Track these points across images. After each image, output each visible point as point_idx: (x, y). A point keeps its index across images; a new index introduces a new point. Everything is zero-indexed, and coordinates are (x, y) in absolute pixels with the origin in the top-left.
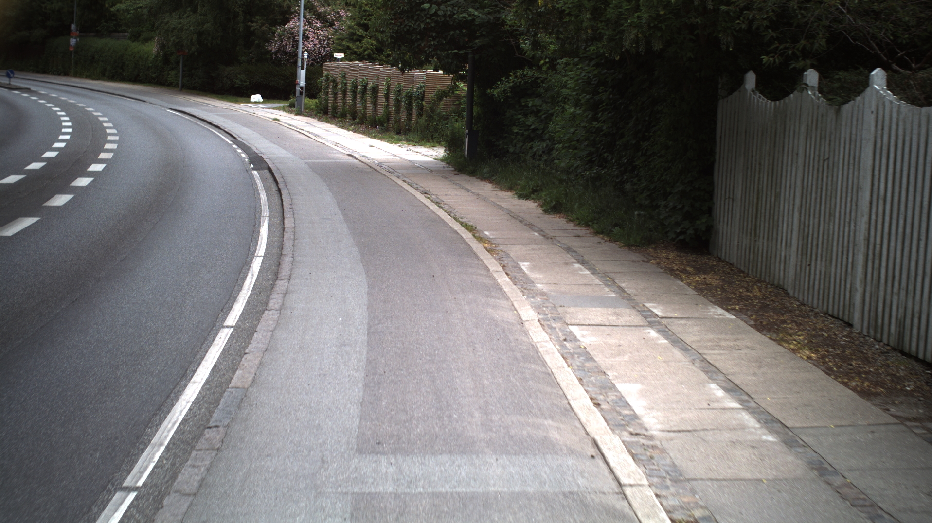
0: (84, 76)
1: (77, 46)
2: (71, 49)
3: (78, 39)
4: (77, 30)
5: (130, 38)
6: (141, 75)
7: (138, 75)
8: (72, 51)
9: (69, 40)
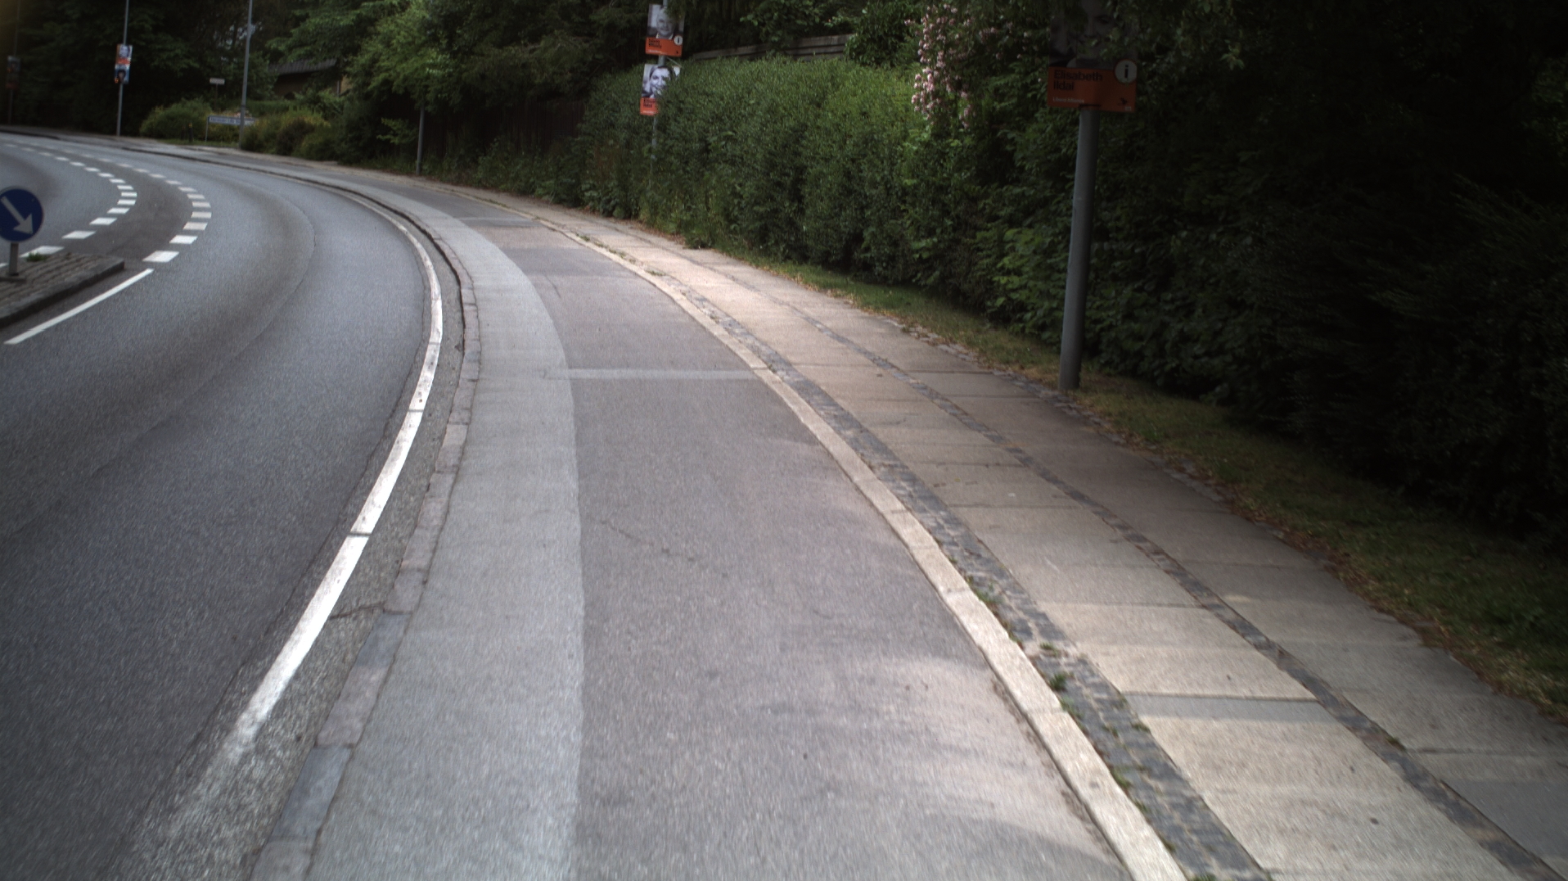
0: (672, 227)
1: (672, 97)
2: (649, 112)
3: (677, 71)
4: (676, 32)
5: (858, 53)
6: (866, 234)
7: (857, 238)
8: (650, 119)
9: (641, 72)
